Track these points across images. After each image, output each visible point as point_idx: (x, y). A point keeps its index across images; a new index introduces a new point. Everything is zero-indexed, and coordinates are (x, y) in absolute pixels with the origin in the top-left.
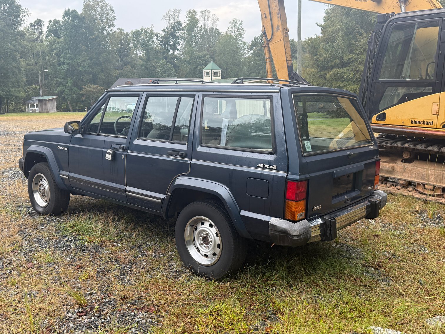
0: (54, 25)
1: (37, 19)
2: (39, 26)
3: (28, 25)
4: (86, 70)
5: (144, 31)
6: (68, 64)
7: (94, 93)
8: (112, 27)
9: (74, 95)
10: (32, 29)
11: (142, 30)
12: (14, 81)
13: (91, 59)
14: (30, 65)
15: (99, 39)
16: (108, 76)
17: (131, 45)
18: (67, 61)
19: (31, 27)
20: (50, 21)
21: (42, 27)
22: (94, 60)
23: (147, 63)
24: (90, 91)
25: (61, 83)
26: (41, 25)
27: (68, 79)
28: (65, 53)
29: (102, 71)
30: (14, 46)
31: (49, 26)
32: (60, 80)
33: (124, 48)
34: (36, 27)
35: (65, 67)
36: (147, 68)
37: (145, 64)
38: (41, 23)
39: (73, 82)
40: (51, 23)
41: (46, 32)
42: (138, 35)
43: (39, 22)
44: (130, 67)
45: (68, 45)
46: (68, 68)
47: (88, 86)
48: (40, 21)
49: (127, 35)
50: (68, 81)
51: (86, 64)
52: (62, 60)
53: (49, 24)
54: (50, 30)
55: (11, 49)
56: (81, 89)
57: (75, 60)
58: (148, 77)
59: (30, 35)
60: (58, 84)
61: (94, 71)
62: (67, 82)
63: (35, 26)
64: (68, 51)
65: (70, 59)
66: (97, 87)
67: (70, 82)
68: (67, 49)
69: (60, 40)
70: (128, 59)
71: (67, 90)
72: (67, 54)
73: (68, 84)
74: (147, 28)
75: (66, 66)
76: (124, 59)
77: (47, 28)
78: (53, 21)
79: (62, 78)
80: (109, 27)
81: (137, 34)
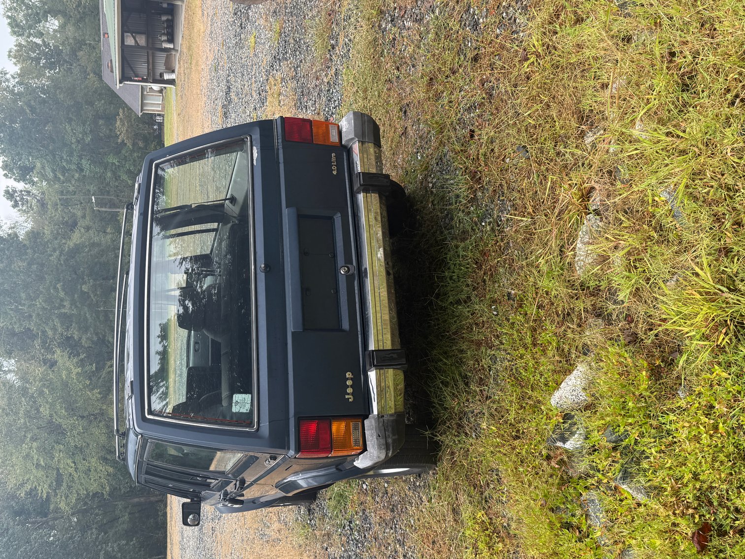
0: (11, 170)
1: (4, 196)
2: (16, 194)
3: (16, 210)
4: (91, 131)
5: (10, 14)
6: (80, 157)
7: (132, 126)
8: (8, 76)
9: (135, 155)
10: (23, 205)
11: (8, 17)
12: (113, 256)
13: (70, 121)
14: (85, 215)
15: (32, 103)
16: (100, 95)
17: (39, 41)
18: (75, 159)
19: (18, 207)
20: (5, 175)
21: (17, 189)
22: (71, 116)
23: (71, 17)
24: (127, 130)
25: (114, 173)
26: (14, 191)
27: (107, 161)
28: (61, 160)
29: (91, 104)
30: (54, 250)
31: (15, 179)
32: (109, 174)
33: (46, 54)
34: (18, 198)
35: (87, 163)
36: (81, 19)
37: (73, 21)
38: (11, 191)
39: (112, 154)
40: (9, 175)
41: (26, 184)
42: (18, 25)
43: (10, 194)
44: (81, 52)
45: (47, 155)
46: (88, 160)
47: (118, 133)
48: (7, 192)
49: (19, 45)
50: (110, 161)
51: (80, 129)
52: (73, 167)
53: (11, 178)
54: (22, 178)
55: (60, 255)
56: (123, 144)
57: (74, 146)
58: (99, 20)
59: (33, 210)
60: (117, 178)
61: (91, 117)
62: (113, 164)
63: (16, 201)
64: (57, 156)
65: (71, 154)
66: (121, 119)
67: (112, 159)
68: (54, 157)
69: (38, 165)
70: (66, 50)
71: (127, 166)
72: (62, 158)
73: (115, 161)
74: (3, 6)
75: (84, 162)
76: (67, 58)
77: (19, 182)
78: (5, 172)
79: (106, 169)
80: (8, 80)
81: (16, 27)
